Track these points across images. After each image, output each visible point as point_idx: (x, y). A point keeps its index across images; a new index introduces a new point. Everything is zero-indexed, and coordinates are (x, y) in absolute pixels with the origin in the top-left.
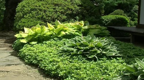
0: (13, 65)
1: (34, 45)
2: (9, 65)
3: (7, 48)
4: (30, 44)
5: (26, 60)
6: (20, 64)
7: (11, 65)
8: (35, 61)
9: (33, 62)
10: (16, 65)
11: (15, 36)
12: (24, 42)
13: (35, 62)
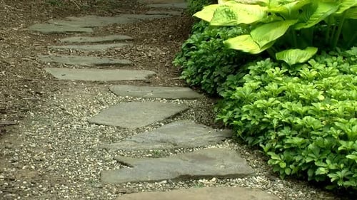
0: (209, 178)
1: (298, 64)
2: (188, 179)
3: (151, 73)
4: (280, 64)
5: (274, 156)
6: (242, 176)
7: (197, 178)
8: (333, 167)
9: (322, 171)
10: (220, 177)
11: (198, 15)
12: (246, 50)
13: (331, 171)
